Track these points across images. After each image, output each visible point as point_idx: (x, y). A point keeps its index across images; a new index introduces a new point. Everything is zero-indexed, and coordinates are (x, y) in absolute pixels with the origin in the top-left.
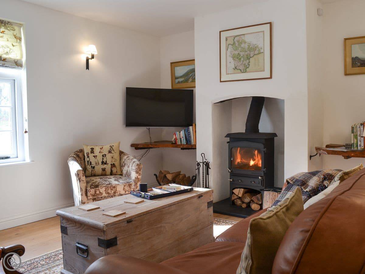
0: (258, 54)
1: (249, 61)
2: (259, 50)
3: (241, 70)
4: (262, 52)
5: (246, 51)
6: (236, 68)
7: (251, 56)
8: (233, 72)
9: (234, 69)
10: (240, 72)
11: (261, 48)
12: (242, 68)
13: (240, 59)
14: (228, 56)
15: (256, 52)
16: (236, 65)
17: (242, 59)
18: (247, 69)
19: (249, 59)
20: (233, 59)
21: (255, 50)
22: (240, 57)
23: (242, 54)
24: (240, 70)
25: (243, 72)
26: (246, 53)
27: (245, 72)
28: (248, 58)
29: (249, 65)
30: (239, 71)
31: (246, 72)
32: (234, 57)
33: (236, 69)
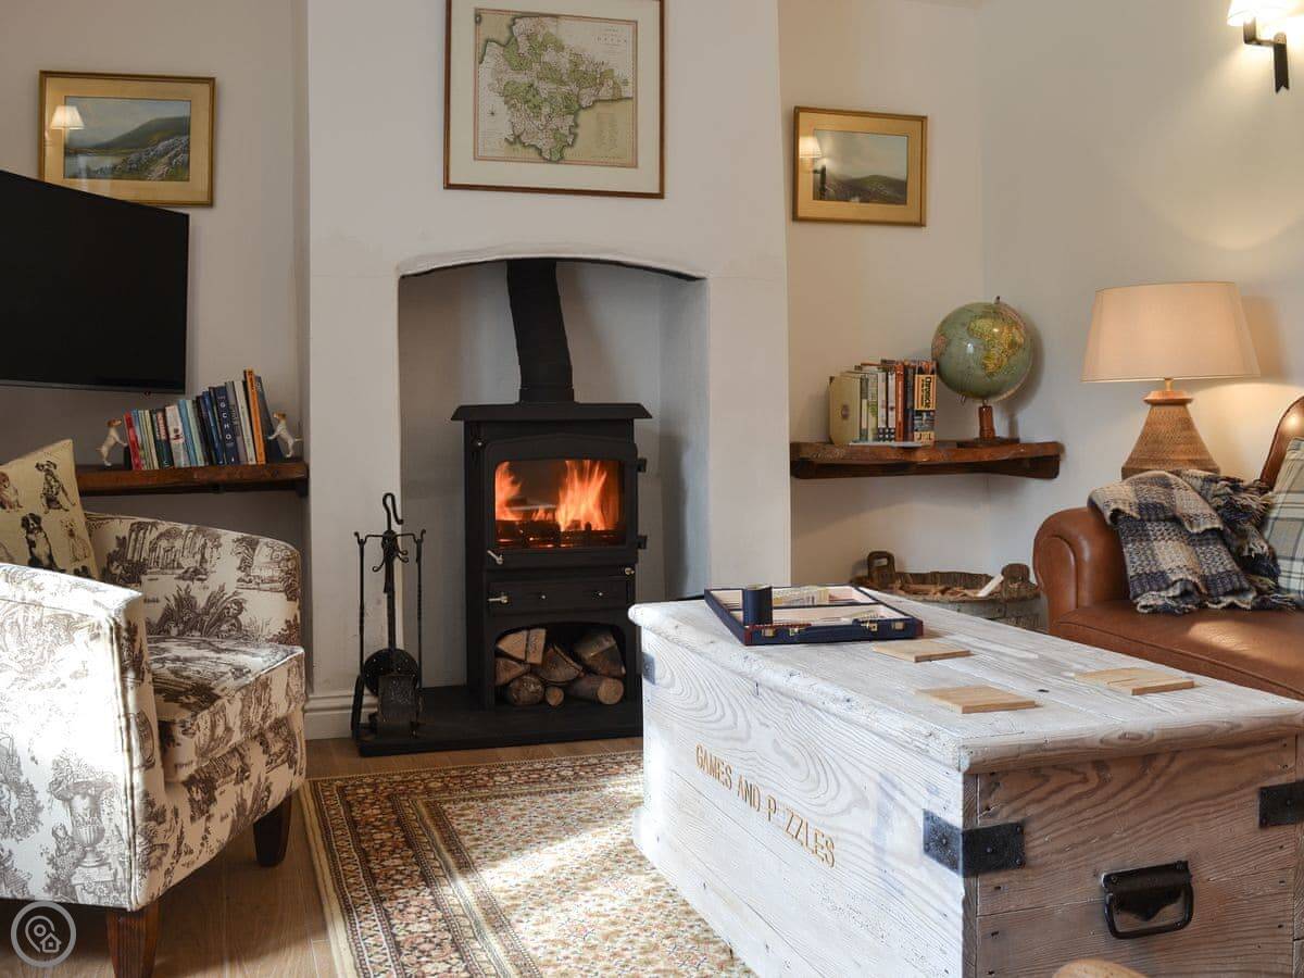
0: (612, 100)
1: (575, 121)
2: (616, 86)
3: (540, 152)
4: (628, 98)
5: (562, 82)
6: (518, 137)
7: (584, 104)
8: (502, 154)
9: (511, 143)
10: (537, 156)
11: (626, 83)
12: (544, 142)
13: (537, 107)
14: (483, 84)
15: (605, 93)
16: (519, 129)
17: (546, 110)
18: (568, 152)
19: (576, 114)
20: (506, 103)
21: (602, 84)
22: (537, 97)
23: (545, 88)
24: (537, 148)
25: (550, 161)
26: (564, 89)
27: (557, 162)
28: (572, 107)
29: (576, 135)
30: (532, 153)
31: (561, 160)
32: (510, 95)
33: (518, 146)
